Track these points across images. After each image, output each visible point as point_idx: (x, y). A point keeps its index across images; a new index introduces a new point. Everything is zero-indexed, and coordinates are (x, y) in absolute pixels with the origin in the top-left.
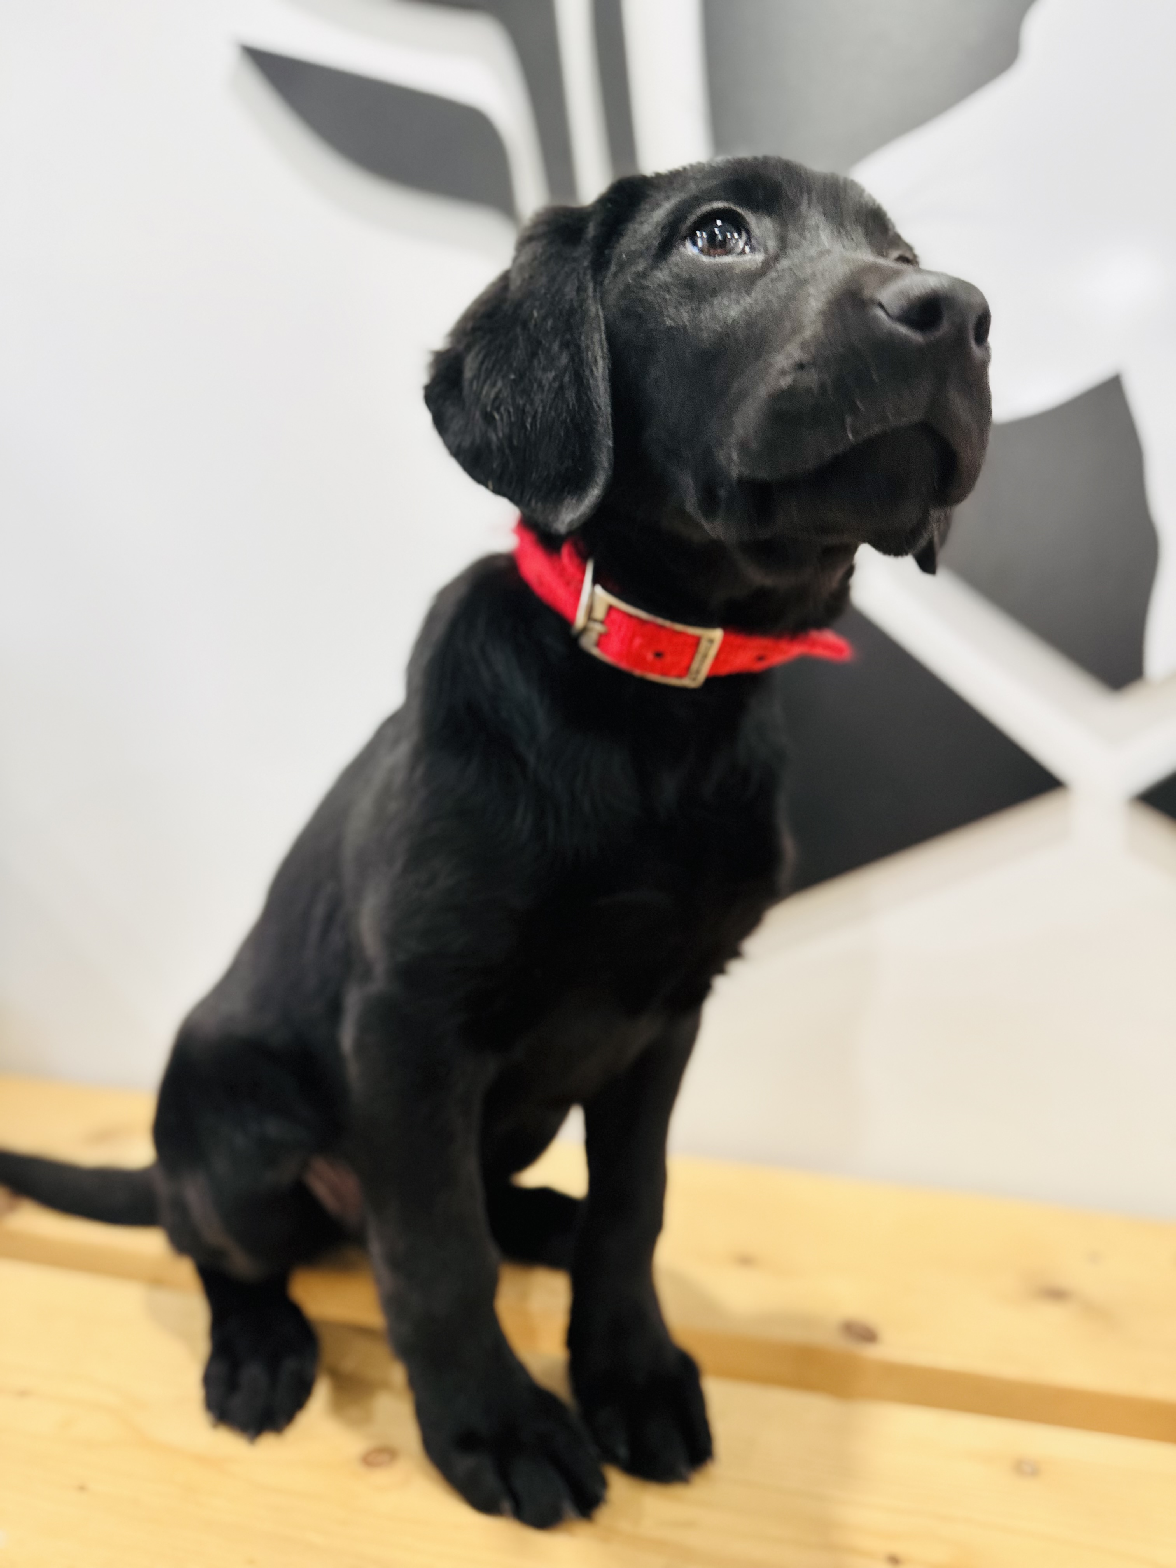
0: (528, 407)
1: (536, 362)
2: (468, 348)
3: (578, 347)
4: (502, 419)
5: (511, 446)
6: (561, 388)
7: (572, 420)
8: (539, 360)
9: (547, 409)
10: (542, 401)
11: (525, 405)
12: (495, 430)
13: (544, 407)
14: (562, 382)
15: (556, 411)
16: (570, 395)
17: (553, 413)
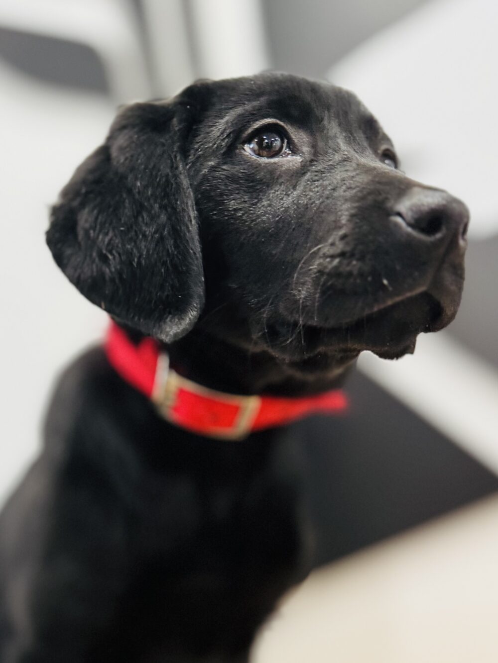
0: (135, 251)
1: (140, 219)
2: (83, 205)
3: (174, 209)
4: (114, 258)
5: (121, 278)
6: (162, 238)
7: (171, 261)
8: (143, 217)
9: (151, 252)
10: (145, 247)
11: (132, 249)
12: (109, 266)
13: (148, 251)
14: (161, 234)
15: (157, 254)
16: (170, 244)
17: (155, 256)
